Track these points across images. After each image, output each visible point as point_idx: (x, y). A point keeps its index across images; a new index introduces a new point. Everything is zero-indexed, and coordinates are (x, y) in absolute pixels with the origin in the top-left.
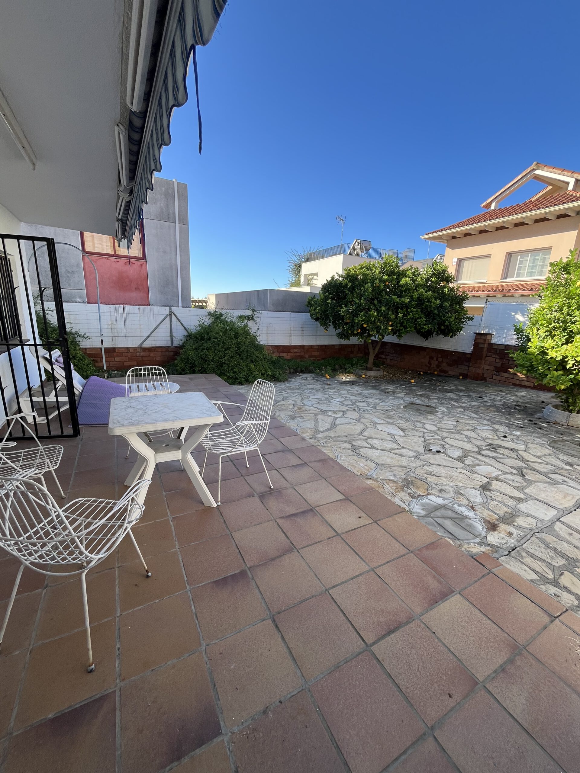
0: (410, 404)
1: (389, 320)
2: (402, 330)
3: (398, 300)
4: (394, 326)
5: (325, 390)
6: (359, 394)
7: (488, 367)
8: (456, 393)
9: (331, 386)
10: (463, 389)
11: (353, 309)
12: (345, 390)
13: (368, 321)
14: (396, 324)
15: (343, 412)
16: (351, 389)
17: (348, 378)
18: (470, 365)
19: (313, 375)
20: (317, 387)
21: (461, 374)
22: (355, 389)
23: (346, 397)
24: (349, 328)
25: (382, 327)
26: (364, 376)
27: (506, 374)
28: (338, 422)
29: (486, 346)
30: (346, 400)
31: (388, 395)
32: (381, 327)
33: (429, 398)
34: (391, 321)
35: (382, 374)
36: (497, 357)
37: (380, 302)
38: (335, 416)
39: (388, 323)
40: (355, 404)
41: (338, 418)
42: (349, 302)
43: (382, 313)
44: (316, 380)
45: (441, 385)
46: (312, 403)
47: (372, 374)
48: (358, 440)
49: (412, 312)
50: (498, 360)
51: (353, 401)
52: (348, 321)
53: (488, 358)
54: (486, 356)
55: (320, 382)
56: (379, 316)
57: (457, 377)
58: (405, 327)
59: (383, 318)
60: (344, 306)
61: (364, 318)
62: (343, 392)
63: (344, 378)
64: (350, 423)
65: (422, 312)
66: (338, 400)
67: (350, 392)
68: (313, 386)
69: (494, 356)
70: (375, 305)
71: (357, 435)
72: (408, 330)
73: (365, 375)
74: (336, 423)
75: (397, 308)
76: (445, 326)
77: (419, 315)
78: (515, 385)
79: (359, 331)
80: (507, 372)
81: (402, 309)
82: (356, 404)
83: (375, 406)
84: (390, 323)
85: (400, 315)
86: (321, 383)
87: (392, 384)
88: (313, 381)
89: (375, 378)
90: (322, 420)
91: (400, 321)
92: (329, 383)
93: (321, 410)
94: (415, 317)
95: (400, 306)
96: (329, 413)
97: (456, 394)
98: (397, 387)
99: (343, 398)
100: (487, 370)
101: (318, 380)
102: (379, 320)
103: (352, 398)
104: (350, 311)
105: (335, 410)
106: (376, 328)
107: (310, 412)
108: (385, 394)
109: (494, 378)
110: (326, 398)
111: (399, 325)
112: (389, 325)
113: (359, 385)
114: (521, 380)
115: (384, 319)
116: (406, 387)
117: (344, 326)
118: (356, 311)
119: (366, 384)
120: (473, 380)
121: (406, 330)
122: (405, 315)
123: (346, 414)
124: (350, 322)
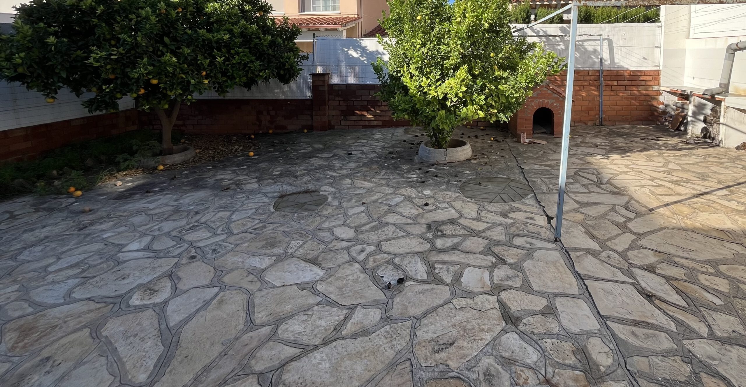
0: (280, 197)
1: (199, 68)
2: (226, 81)
3: (210, 36)
4: (211, 77)
5: (87, 232)
6: (177, 211)
7: (334, 113)
8: (319, 155)
9: (98, 214)
10: (321, 146)
11: (121, 54)
12: (138, 212)
13: (159, 74)
14: (215, 74)
15: (170, 275)
16: (151, 206)
17: (129, 182)
18: (314, 114)
19: (28, 199)
20: (56, 230)
21: (304, 127)
22: (160, 202)
23: (151, 230)
24: (115, 88)
25: (192, 81)
26: (161, 167)
27: (354, 117)
28: (174, 319)
29: (326, 88)
30: (154, 238)
31: (231, 192)
32: (189, 82)
33: (293, 175)
34: (204, 69)
35: (193, 154)
36: (340, 99)
37: (174, 39)
38: (158, 299)
39: (199, 73)
40: (184, 241)
41: (166, 303)
42: (104, 40)
43: (186, 58)
44: (44, 209)
45: (292, 149)
46: (63, 288)
47: (176, 159)
48: (258, 347)
49: (237, 53)
50: (341, 103)
51: (174, 234)
52: (112, 77)
53: (330, 101)
54: (329, 100)
55: (61, 210)
56: (180, 64)
57: (301, 131)
58: (232, 78)
59: (188, 66)
60: (95, 48)
61: (150, 68)
62: (137, 220)
63: (119, 183)
64: (207, 303)
65: (250, 52)
66: (135, 246)
67: (151, 212)
68: (45, 232)
69: (337, 99)
70: (165, 45)
71: (245, 332)
72: (237, 80)
73: (164, 165)
74: (172, 324)
75: (212, 49)
76: (284, 70)
77: (248, 58)
78: (365, 127)
79: (142, 91)
80: (354, 114)
81: (219, 50)
82: (186, 238)
83: (228, 228)
84: (204, 73)
85: (219, 59)
86: (65, 214)
87: (224, 168)
88: (36, 216)
89: (185, 163)
90: (125, 335)
91: (222, 69)
92: (87, 208)
93: (103, 300)
94: (243, 60)
95: (215, 45)
96: (136, 301)
97: (322, 158)
98: (234, 172)
99: (143, 235)
100: (333, 116)
101: (51, 210)
102: (182, 70)
103: (167, 226)
104: (113, 57)
105: (145, 280)
106: (179, 84)
107: (72, 324)
108: (224, 193)
109: (342, 123)
110: (99, 253)
111: (220, 75)
112: (202, 76)
113: (162, 190)
114: (369, 121)
115: (191, 67)
116: (249, 167)
117: (104, 87)
118: (128, 57)
119: (175, 182)
120: (321, 131)
121: (233, 82)
122: (227, 59)
123: (179, 278)
124: (117, 78)
